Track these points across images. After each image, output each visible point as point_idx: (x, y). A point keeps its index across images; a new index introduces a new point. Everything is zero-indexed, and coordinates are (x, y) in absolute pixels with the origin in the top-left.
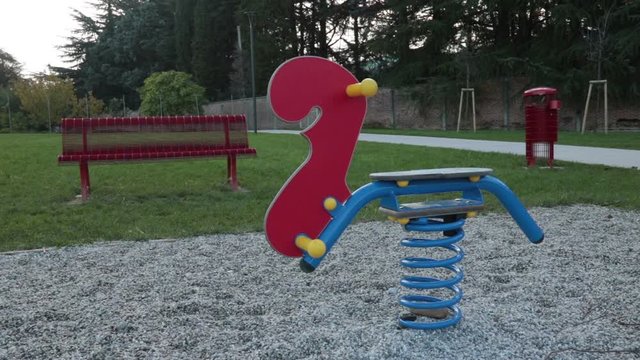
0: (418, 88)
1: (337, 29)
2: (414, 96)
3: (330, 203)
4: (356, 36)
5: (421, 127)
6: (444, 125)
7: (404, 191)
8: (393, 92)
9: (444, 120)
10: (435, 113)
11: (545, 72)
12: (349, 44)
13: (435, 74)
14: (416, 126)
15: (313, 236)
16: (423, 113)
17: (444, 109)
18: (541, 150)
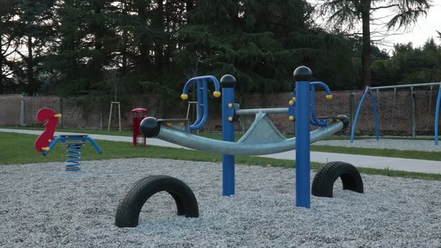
0: (81, 98)
1: (12, 43)
2: (79, 103)
3: (50, 140)
4: (30, 51)
5: (84, 127)
6: (101, 125)
7: (67, 139)
8: (61, 100)
9: (101, 122)
10: (95, 117)
11: (169, 93)
12: (23, 56)
13: (95, 88)
14: (80, 127)
15: (46, 147)
16: (85, 117)
17: (101, 114)
18: (140, 140)
